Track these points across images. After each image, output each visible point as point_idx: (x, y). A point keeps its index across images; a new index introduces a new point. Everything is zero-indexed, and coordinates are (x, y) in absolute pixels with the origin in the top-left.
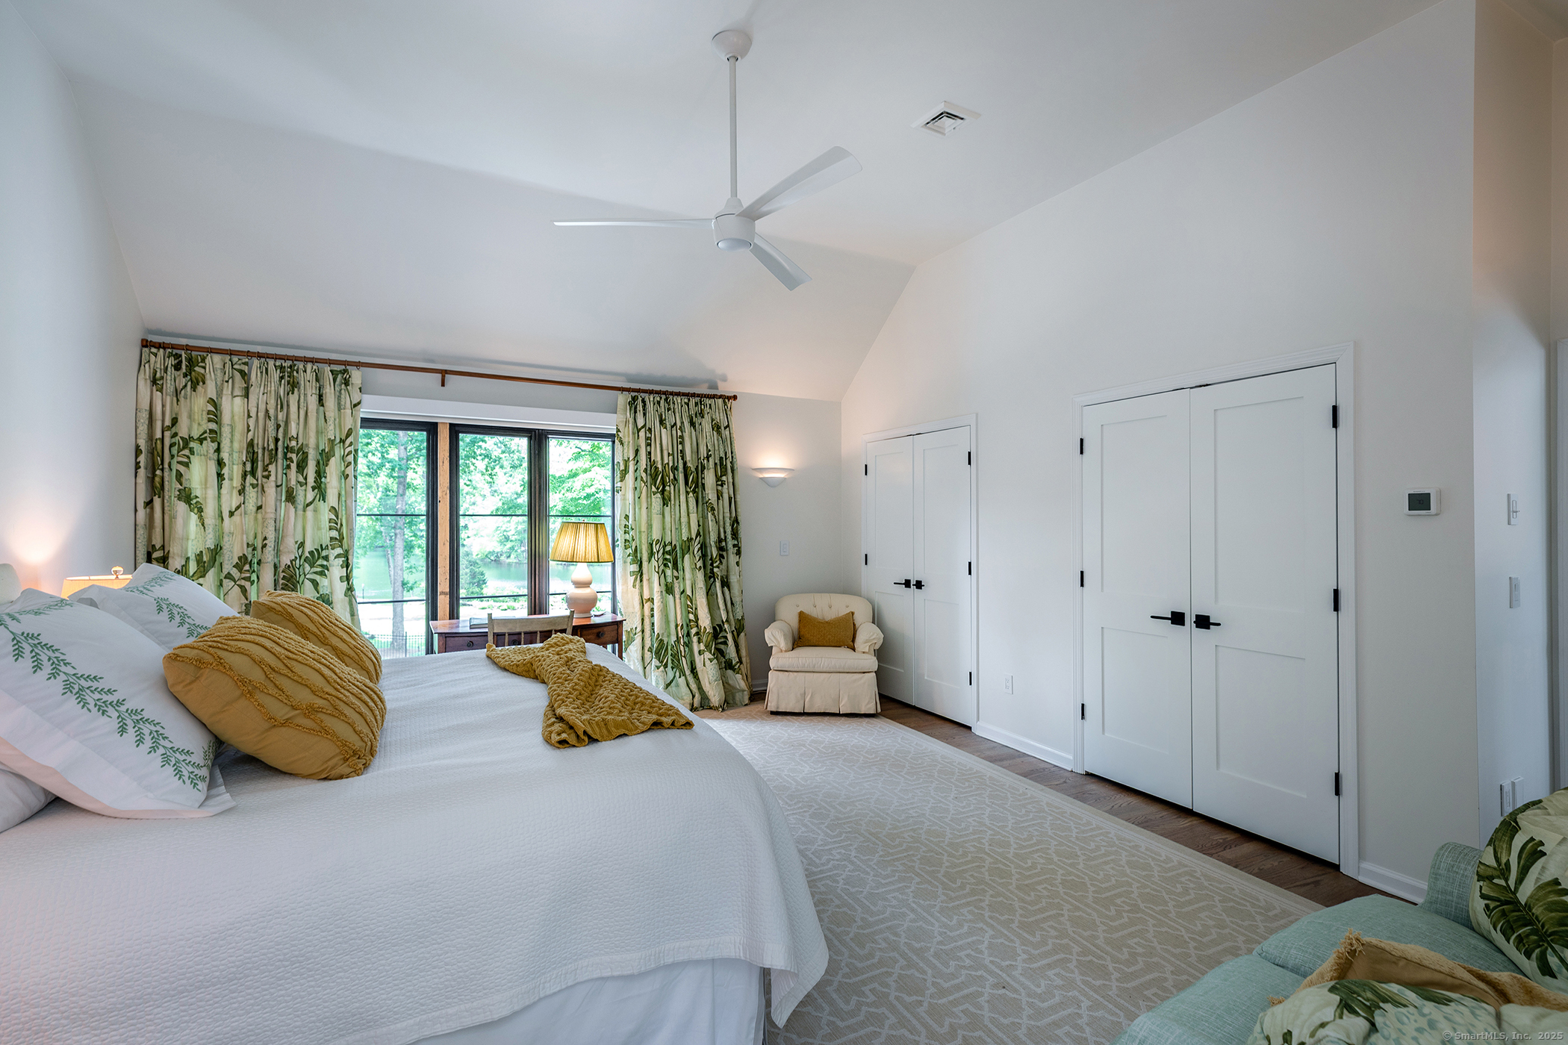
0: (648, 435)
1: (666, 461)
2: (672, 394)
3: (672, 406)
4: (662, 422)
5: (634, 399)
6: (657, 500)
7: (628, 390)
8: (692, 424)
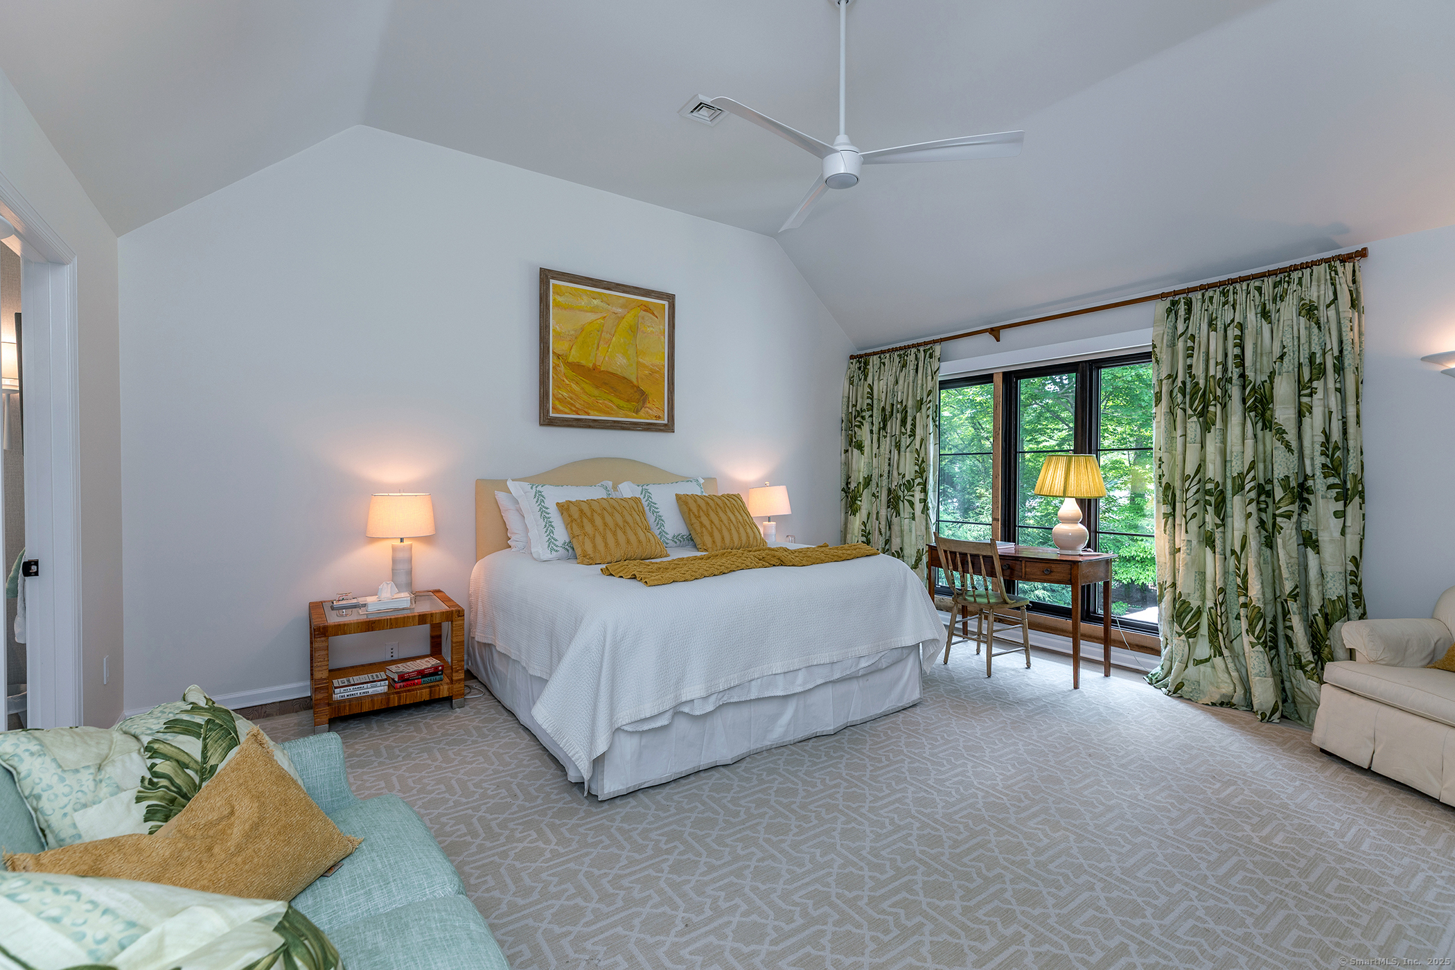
0: (1190, 343)
1: (1212, 372)
2: (1233, 282)
3: (1231, 299)
4: (1212, 324)
5: (1174, 303)
6: (1194, 426)
7: (1163, 296)
8: (1265, 314)
